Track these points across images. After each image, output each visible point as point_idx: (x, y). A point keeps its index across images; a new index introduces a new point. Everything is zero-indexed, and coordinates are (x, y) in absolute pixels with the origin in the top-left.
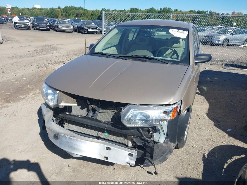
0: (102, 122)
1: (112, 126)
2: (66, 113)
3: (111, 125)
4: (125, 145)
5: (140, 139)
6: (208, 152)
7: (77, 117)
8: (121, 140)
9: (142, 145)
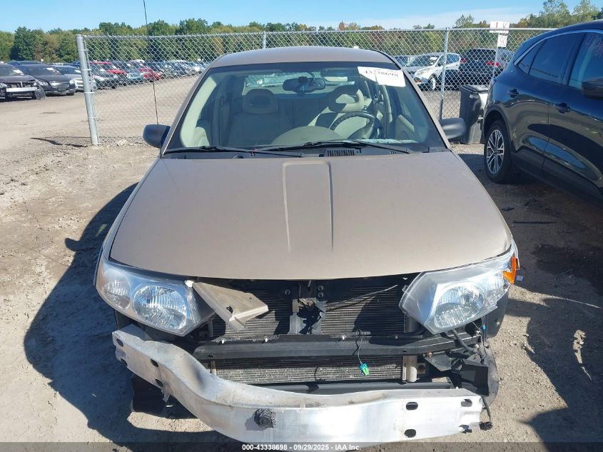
0: (340, 339)
1: (372, 341)
2: (217, 340)
3: (366, 339)
4: (400, 381)
5: (445, 355)
6: (525, 339)
7: (256, 342)
8: (389, 370)
9: (450, 368)
